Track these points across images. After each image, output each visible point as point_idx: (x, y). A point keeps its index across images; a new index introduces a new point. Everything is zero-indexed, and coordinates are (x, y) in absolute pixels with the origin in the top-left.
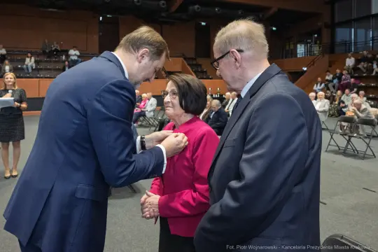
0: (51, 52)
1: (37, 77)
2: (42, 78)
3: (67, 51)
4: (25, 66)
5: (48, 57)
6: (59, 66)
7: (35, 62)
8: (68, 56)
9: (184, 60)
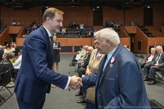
0: (73, 26)
1: (66, 37)
2: (68, 37)
3: (79, 25)
4: (62, 32)
5: (71, 28)
6: (76, 32)
7: (66, 30)
8: (79, 27)
9: (138, 27)
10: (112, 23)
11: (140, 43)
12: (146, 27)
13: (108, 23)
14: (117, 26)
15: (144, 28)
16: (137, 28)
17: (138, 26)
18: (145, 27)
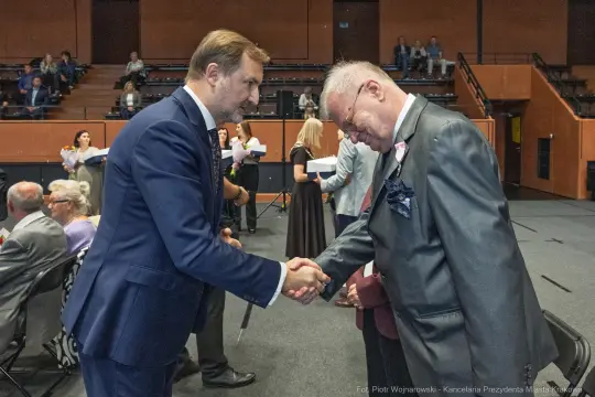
9: (538, 71)
10: (423, 53)
11: (545, 144)
12: (580, 72)
13: (403, 48)
14: (445, 63)
15: (570, 72)
16: (534, 74)
17: (538, 66)
18: (574, 73)
